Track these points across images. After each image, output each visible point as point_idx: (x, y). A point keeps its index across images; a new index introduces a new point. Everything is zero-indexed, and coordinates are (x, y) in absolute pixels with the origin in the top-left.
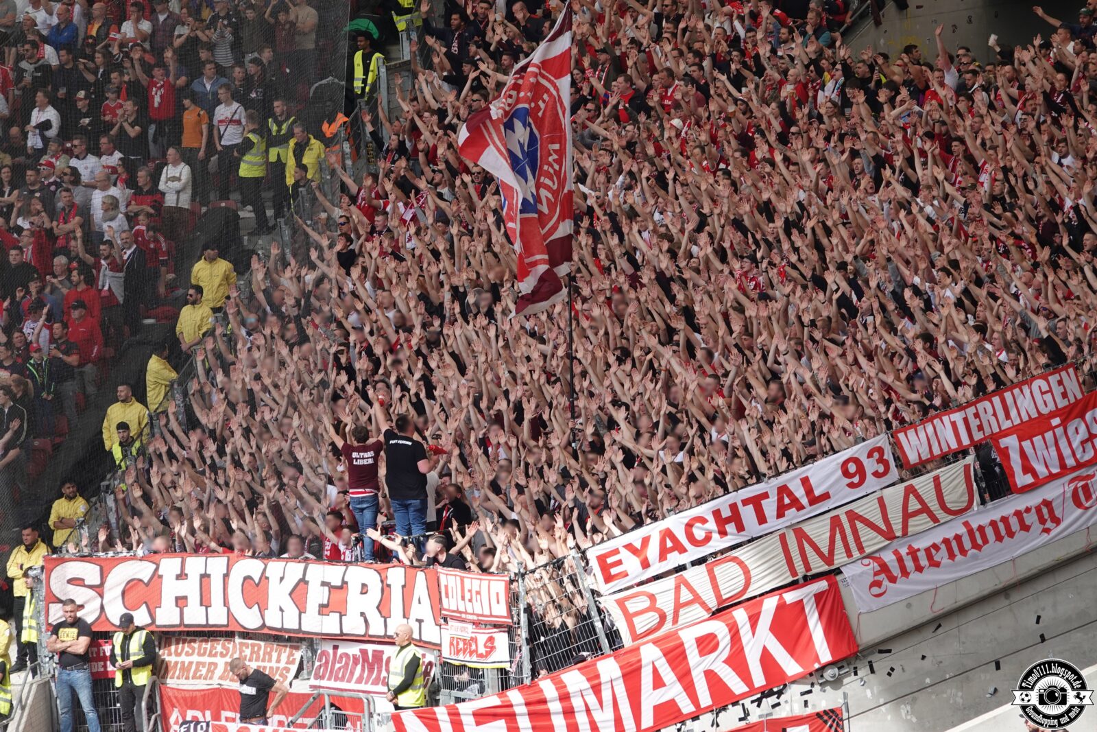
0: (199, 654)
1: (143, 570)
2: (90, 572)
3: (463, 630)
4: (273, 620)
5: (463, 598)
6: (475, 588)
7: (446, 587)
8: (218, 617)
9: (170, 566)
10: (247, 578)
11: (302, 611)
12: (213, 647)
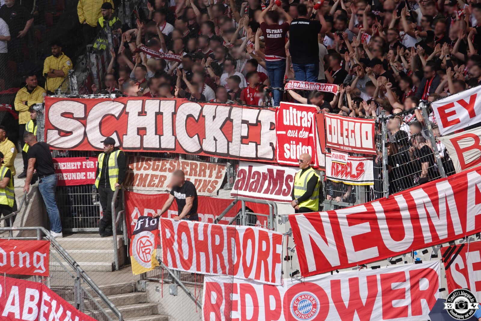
0: (154, 169)
1: (115, 108)
2: (77, 109)
3: (343, 157)
4: (209, 146)
5: (342, 135)
6: (351, 128)
7: (330, 126)
8: (168, 143)
9: (134, 106)
10: (190, 116)
11: (229, 140)
12: (163, 165)
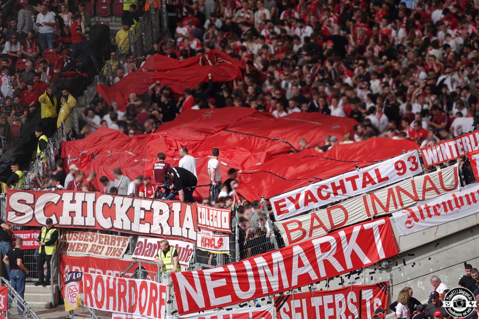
0: (80, 240)
1: (55, 198)
3: (209, 234)
4: (118, 225)
5: (209, 219)
6: (215, 215)
7: (201, 213)
8: (90, 222)
9: (67, 196)
10: (105, 204)
11: (132, 221)
12: (86, 237)
